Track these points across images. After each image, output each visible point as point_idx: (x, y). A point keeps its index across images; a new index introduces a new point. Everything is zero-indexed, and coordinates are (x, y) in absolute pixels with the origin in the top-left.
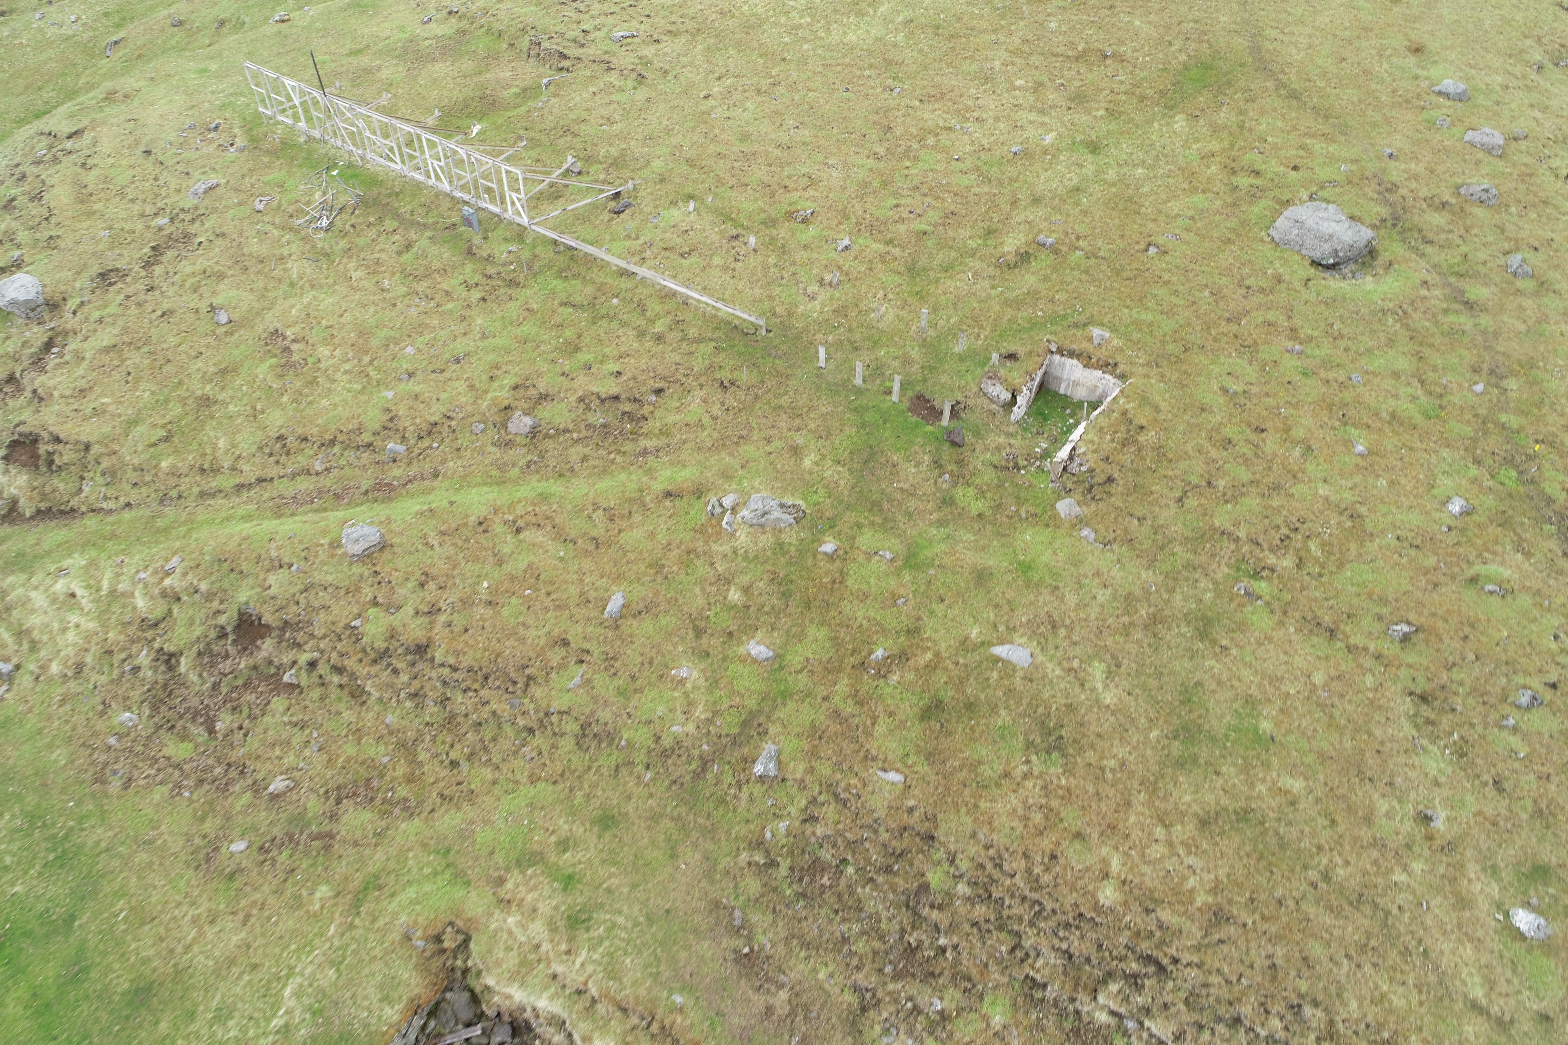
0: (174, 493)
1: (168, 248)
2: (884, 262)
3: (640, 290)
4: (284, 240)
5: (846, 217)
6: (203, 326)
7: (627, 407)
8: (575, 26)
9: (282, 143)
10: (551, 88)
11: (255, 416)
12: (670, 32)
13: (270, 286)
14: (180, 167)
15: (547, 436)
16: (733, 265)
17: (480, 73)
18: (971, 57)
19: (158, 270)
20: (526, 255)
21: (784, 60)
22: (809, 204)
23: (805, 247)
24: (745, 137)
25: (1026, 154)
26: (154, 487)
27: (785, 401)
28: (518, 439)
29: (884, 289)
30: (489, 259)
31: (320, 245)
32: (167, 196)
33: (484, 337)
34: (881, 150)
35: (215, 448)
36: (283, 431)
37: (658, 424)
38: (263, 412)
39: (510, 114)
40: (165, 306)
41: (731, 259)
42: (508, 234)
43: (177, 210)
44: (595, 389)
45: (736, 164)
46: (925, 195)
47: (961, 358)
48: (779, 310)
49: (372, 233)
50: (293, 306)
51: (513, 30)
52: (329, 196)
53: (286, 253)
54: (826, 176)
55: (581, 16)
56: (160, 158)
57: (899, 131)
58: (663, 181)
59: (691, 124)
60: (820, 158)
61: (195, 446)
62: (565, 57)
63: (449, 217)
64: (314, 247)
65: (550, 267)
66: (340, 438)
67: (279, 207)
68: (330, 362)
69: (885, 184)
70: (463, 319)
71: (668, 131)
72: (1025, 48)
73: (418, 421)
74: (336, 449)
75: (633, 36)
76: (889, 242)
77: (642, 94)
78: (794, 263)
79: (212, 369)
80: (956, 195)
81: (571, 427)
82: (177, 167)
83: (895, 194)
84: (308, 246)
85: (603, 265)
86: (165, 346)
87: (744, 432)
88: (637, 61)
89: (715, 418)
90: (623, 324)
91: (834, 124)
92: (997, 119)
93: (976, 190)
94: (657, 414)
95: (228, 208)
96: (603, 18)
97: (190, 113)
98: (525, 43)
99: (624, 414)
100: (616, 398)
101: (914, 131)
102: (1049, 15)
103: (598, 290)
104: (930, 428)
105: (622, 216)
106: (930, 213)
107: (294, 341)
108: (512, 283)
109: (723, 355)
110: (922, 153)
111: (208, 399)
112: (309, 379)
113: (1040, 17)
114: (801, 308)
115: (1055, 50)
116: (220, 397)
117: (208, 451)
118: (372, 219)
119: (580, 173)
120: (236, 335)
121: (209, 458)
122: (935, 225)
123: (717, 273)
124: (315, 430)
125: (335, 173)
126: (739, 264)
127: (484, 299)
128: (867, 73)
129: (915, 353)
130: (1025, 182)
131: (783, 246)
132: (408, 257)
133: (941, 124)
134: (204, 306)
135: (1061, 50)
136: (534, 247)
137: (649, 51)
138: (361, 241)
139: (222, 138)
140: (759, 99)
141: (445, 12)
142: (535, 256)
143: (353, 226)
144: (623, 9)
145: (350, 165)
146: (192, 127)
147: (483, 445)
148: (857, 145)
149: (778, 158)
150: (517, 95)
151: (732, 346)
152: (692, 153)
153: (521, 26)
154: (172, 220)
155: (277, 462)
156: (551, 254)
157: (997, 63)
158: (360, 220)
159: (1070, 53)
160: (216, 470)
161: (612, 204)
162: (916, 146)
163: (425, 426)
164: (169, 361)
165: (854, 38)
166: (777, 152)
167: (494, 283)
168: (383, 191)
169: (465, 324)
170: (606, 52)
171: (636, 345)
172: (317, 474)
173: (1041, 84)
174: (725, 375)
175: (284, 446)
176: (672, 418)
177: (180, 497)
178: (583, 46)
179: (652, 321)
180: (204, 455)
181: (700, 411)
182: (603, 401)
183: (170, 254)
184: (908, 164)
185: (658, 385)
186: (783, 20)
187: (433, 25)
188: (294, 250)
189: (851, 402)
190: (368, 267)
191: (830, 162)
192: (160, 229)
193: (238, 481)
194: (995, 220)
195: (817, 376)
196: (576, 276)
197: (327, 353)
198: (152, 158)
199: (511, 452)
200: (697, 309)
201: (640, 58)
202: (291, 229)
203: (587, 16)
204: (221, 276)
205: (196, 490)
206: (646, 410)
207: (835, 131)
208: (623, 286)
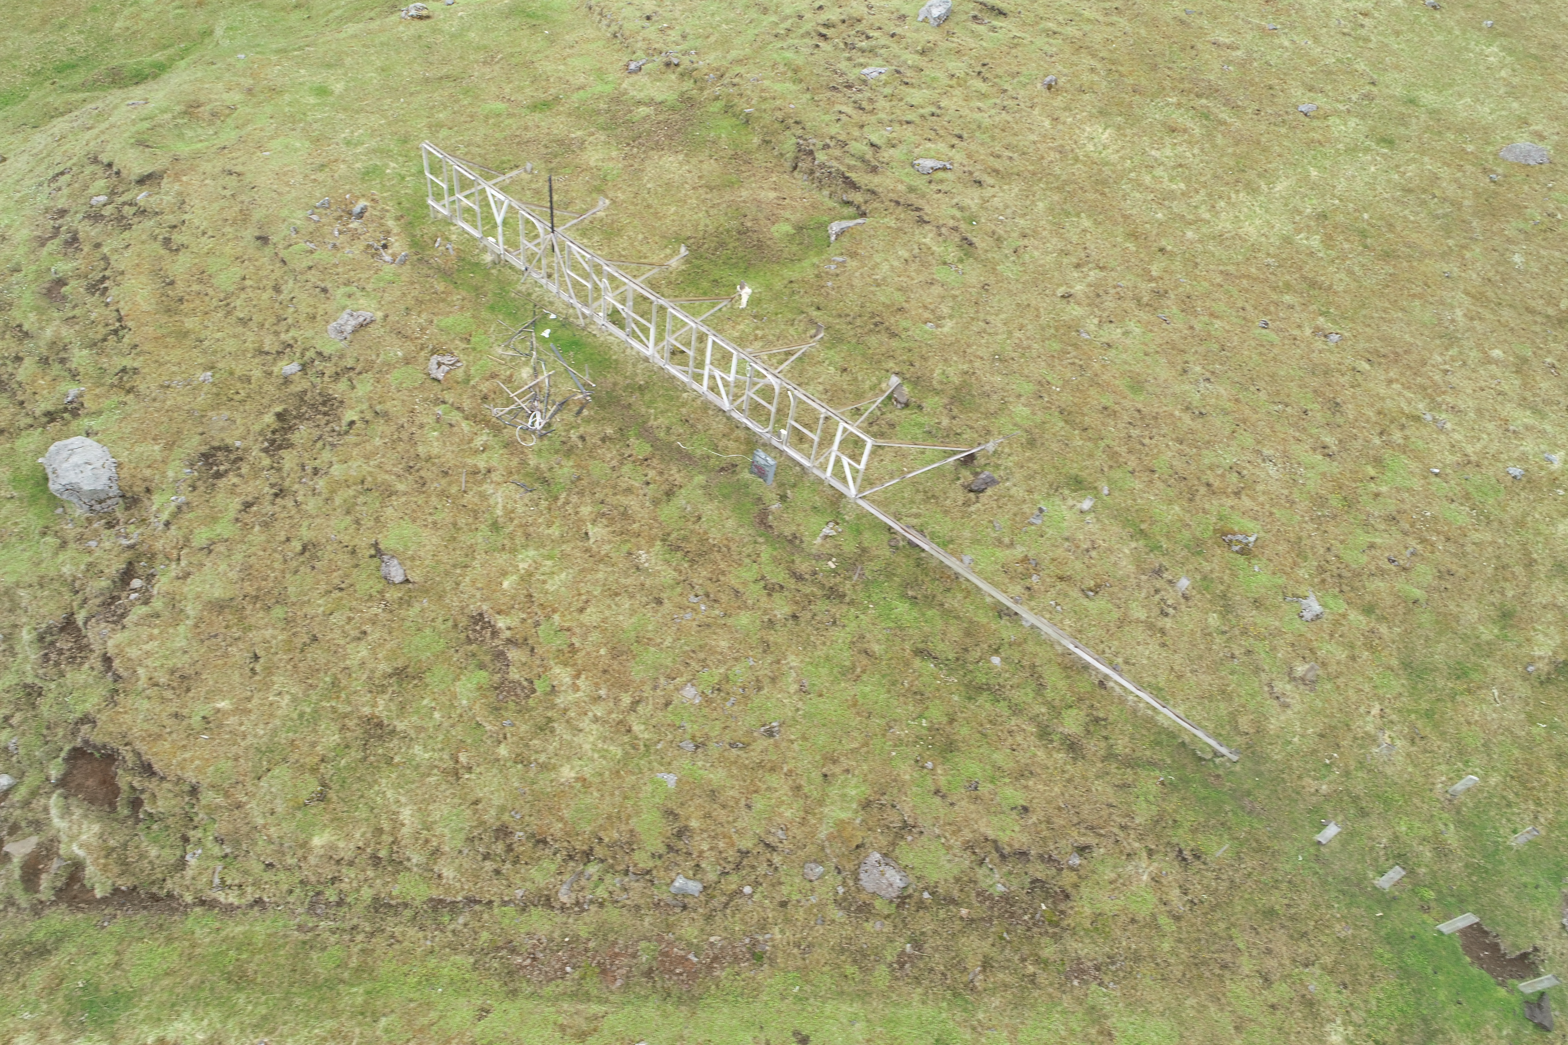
0: (331, 895)
1: (300, 417)
2: (1371, 648)
3: (1030, 647)
4: (479, 442)
5: (1302, 555)
6: (366, 583)
7: (1039, 871)
8: (856, 133)
9: (461, 259)
10: (845, 239)
11: (457, 775)
12: (997, 171)
13: (462, 521)
14: (313, 277)
15: (921, 905)
16: (1160, 624)
17: (731, 185)
18: (1420, 296)
19: (289, 460)
20: (850, 547)
21: (1162, 250)
22: (1250, 525)
23: (1257, 603)
24: (1137, 384)
25: (1528, 482)
26: (298, 876)
27: (1277, 900)
28: (878, 904)
29: (1381, 699)
30: (793, 541)
31: (533, 461)
32: (296, 325)
33: (803, 690)
34: (1329, 440)
35: (397, 824)
36: (506, 817)
37: (1087, 911)
38: (469, 769)
39: (788, 273)
40: (306, 534)
41: (1156, 611)
42: (818, 500)
43: (311, 354)
44: (991, 834)
45: (1135, 432)
46: (1405, 534)
47: (1521, 860)
48: (1244, 722)
49: (610, 453)
50: (504, 574)
51: (767, 119)
52: (544, 377)
53: (482, 465)
54: (1263, 475)
55: (865, 118)
56: (283, 254)
57: (1350, 411)
58: (1031, 443)
59: (1056, 346)
60: (1248, 440)
61: (362, 813)
62: (853, 186)
63: (725, 450)
64: (524, 463)
65: (890, 576)
66: (599, 851)
67: (467, 381)
68: (572, 697)
69: (1350, 503)
70: (767, 647)
71: (1023, 349)
72: (1490, 294)
73: (721, 845)
74: (593, 869)
75: (944, 169)
76: (1369, 610)
77: (974, 274)
78: (1245, 632)
79: (384, 667)
80: (1448, 539)
81: (956, 894)
82: (309, 275)
83: (1366, 525)
84: (515, 462)
85: (971, 592)
86: (311, 611)
87: (1227, 957)
88: (958, 214)
89: (1177, 918)
90: (1016, 710)
91: (1261, 384)
92: (1479, 412)
93: (1476, 536)
94: (1085, 891)
95: (390, 366)
96: (897, 127)
97: (320, 176)
98: (789, 143)
99: (1035, 881)
100: (1023, 855)
101: (1370, 413)
102: (1509, 240)
103: (968, 633)
104: (1502, 992)
105: (984, 497)
106: (1421, 568)
107: (509, 641)
108: (834, 594)
109: (1175, 798)
110: (1387, 453)
111: (380, 725)
112: (542, 721)
113: (1497, 241)
114: (1273, 725)
115: (1532, 303)
116: (400, 726)
117: (386, 826)
118: (609, 431)
119: (907, 405)
120: (416, 608)
121: (387, 839)
122: (1429, 590)
123: (1140, 633)
124: (557, 827)
125: (546, 333)
126: (1168, 623)
127: (795, 617)
128: (1287, 298)
129: (1452, 837)
130: (1538, 533)
131: (1224, 596)
132: (669, 512)
133: (1407, 410)
134: (363, 541)
135: (1538, 304)
136: (860, 533)
137: (972, 199)
138: (597, 469)
139: (371, 235)
140: (1144, 316)
141: (659, 60)
142: (864, 550)
143: (582, 438)
144: (922, 116)
145: (565, 323)
146: (326, 206)
147: (821, 905)
148: (1295, 426)
149: (1192, 431)
150: (791, 238)
151: (1185, 780)
152: (1067, 399)
153: (779, 115)
154: (304, 367)
155: (497, 872)
156: (886, 552)
157: (1459, 313)
158: (591, 429)
159: (1551, 311)
160: (398, 865)
161: (966, 475)
162: (1377, 441)
163: (731, 854)
164: (315, 639)
165: (1251, 230)
166: (1187, 418)
167: (807, 589)
168: (620, 379)
169: (769, 659)
170: (912, 189)
171: (1041, 754)
172: (563, 908)
173: (1525, 360)
174: (1182, 837)
175: (509, 849)
176: (1109, 905)
177: (340, 903)
178: (874, 170)
179: (1056, 711)
180: (379, 831)
181: (1152, 899)
182: (1003, 857)
183: (303, 433)
184: (1371, 471)
185: (1083, 840)
186: (1147, 179)
187: (641, 79)
188: (494, 463)
189: (1377, 921)
190: (612, 521)
191: (1266, 452)
192: (287, 381)
193: (435, 893)
194: (1510, 594)
195: (1317, 858)
196: (930, 600)
197: (568, 680)
198: (268, 250)
199: (868, 926)
200: (1122, 701)
201: (961, 209)
202: (487, 423)
203: (873, 119)
204: (389, 493)
205: (367, 893)
206: (1068, 879)
207: (1263, 395)
208: (1004, 635)
